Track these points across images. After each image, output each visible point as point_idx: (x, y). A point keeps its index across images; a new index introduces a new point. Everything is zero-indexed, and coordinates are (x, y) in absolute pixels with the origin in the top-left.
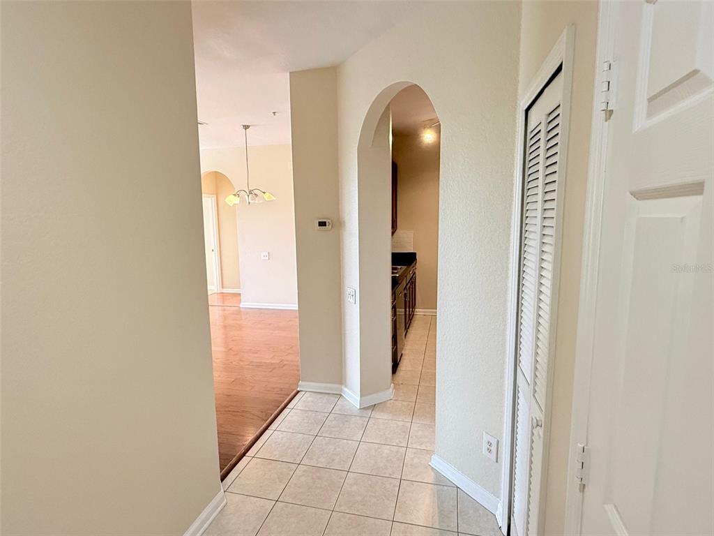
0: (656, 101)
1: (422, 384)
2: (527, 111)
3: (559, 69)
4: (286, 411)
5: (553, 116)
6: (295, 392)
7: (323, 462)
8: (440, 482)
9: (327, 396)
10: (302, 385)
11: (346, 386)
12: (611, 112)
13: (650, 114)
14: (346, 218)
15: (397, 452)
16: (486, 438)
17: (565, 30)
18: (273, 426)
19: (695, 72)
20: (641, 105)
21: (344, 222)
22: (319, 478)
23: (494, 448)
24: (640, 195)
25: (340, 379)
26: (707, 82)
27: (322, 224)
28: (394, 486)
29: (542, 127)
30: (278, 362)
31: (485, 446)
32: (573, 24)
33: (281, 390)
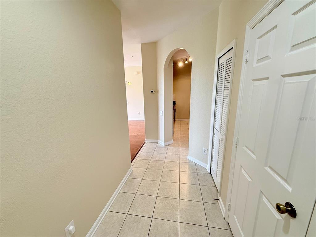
0: (259, 60)
1: (181, 139)
2: (219, 59)
3: (232, 48)
4: (143, 147)
5: (229, 61)
6: (144, 143)
7: (157, 159)
8: (190, 162)
9: (154, 143)
10: (146, 141)
11: (159, 140)
12: (247, 62)
13: (257, 63)
14: (160, 90)
15: (177, 156)
16: (204, 149)
17: (234, 40)
18: (140, 151)
19: (268, 56)
20: (255, 61)
21: (159, 91)
22: (157, 163)
23: (206, 151)
24: (254, 80)
25: (157, 138)
26: (270, 58)
27: (152, 92)
28: (178, 163)
29: (225, 63)
30: (136, 135)
31: (203, 151)
32: (236, 38)
33: (140, 142)
